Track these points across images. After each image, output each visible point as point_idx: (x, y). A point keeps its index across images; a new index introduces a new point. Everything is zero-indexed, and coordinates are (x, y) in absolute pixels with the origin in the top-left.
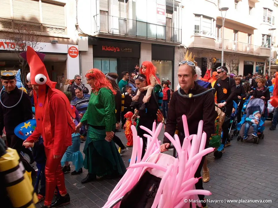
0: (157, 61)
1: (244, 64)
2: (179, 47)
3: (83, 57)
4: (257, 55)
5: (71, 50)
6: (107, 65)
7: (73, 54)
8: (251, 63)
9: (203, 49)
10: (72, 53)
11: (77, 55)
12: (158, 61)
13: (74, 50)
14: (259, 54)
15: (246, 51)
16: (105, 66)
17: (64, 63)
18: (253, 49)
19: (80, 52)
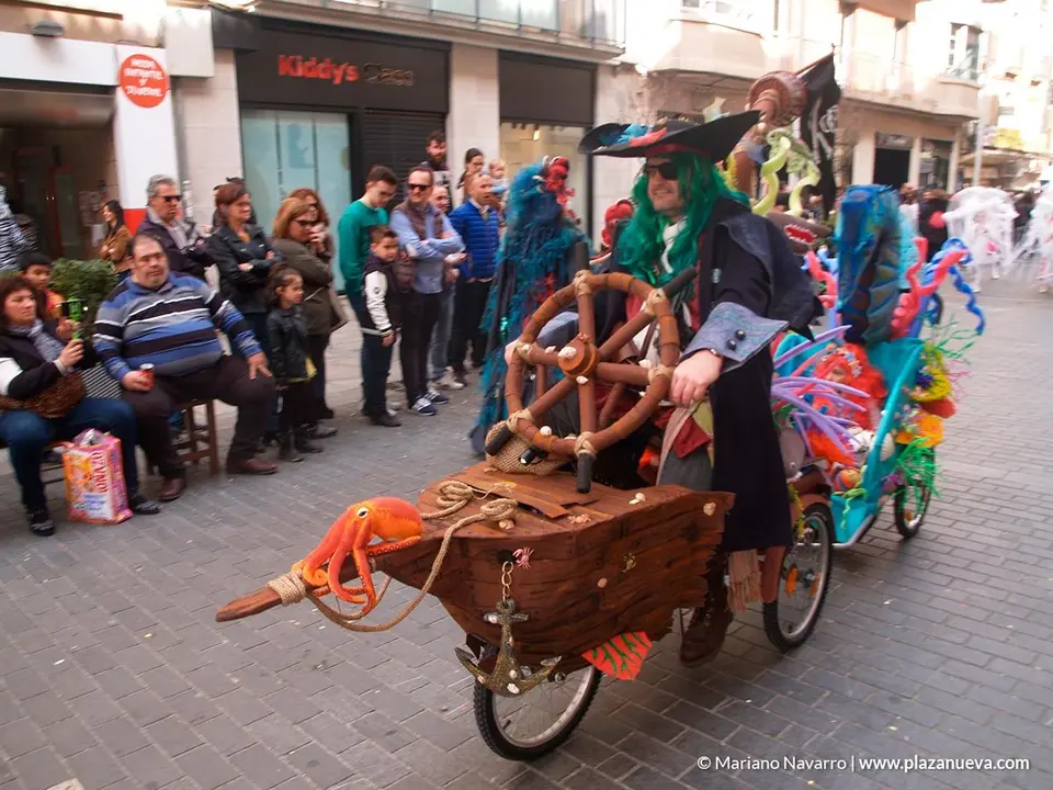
0: (523, 128)
1: (876, 143)
2: (614, 67)
3: (192, 105)
4: (926, 108)
5: (129, 72)
6: (305, 142)
7: (144, 91)
8: (901, 142)
9: (715, 79)
10: (139, 86)
11: (163, 93)
12: (530, 127)
13: (149, 69)
14: (933, 103)
15: (884, 93)
16: (293, 147)
17: (104, 132)
18: (910, 85)
19: (177, 83)
